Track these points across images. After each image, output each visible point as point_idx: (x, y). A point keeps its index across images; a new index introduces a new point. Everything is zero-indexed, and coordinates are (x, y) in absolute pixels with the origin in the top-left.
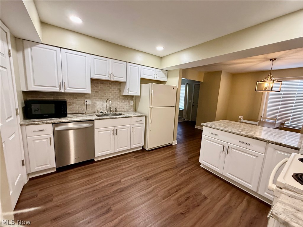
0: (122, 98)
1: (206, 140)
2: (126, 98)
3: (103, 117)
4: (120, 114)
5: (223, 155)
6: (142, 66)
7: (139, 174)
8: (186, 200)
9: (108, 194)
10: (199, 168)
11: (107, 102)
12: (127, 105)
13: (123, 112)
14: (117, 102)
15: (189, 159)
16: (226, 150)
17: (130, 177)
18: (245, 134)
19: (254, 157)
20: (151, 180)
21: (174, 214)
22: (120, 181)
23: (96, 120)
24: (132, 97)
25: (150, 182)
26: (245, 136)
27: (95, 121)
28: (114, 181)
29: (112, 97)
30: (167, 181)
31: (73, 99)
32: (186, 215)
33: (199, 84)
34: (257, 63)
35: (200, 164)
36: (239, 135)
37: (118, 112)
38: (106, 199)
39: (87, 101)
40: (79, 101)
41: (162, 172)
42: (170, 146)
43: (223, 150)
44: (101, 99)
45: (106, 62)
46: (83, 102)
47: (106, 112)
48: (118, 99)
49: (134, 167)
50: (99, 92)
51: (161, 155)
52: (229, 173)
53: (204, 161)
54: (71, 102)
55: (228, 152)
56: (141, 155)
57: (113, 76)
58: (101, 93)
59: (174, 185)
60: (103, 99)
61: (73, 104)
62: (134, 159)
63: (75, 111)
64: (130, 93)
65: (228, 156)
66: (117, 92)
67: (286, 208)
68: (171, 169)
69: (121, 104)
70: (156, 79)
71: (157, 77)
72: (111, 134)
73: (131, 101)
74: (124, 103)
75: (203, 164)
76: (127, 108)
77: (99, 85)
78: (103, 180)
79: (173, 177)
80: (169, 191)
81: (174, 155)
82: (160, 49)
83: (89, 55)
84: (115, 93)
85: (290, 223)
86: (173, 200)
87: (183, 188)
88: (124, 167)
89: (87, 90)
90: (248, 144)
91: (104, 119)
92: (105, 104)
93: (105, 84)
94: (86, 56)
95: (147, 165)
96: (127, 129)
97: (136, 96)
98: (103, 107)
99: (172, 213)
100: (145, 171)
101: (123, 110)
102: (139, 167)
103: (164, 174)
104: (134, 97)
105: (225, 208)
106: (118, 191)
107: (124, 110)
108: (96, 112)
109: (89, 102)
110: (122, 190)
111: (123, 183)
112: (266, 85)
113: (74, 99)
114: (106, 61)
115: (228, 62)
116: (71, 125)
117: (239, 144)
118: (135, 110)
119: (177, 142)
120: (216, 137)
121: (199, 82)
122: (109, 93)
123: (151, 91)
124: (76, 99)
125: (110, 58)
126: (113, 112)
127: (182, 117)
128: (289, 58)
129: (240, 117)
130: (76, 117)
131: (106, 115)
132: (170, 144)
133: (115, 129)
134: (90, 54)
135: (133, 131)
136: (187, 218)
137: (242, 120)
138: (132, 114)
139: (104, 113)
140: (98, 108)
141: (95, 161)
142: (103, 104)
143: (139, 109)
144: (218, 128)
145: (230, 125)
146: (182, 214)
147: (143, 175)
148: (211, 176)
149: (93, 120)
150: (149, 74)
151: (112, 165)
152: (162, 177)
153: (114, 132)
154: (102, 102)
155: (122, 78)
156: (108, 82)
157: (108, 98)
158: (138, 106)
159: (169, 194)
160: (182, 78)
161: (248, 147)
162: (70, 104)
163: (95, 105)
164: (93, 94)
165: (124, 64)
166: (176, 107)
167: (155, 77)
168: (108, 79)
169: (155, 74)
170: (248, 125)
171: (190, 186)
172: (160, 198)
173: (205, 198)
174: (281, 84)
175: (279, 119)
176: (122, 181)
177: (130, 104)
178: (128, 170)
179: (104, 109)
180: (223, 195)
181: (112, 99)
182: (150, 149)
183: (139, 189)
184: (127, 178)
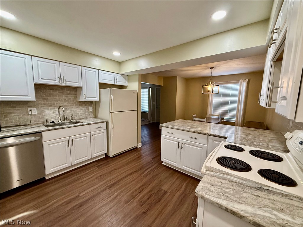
0: (79, 104)
1: (165, 139)
2: (84, 104)
3: (54, 128)
4: (77, 122)
5: (179, 150)
6: (99, 70)
7: (101, 183)
8: (148, 199)
9: (63, 214)
10: (162, 166)
11: (59, 110)
12: (85, 111)
13: (81, 119)
14: (72, 109)
15: (153, 159)
16: (181, 146)
17: (90, 189)
18: (193, 130)
19: (201, 149)
20: (114, 187)
21: (136, 216)
22: (78, 196)
23: (44, 131)
24: (91, 103)
25: (113, 189)
26: (193, 132)
27: (43, 133)
28: (71, 197)
29: (66, 104)
30: (130, 184)
31: (10, 109)
32: (148, 213)
33: (159, 87)
34: (201, 70)
35: (162, 162)
36: (189, 131)
37: (75, 120)
38: (60, 220)
39: (31, 110)
40: (20, 110)
41: (126, 177)
42: (135, 149)
43: (179, 147)
44: (51, 106)
45: (55, 66)
46: (25, 112)
47: (59, 122)
48: (73, 105)
49: (96, 176)
50: (48, 98)
51: (126, 160)
52: (185, 166)
53: (165, 158)
54: (7, 113)
55: (182, 147)
56: (104, 163)
57: (65, 81)
58: (50, 100)
59: (137, 187)
60: (54, 107)
61: (11, 115)
62: (96, 169)
63: (14, 123)
64: (88, 99)
65: (182, 151)
66: (72, 97)
67: (204, 185)
68: (135, 171)
69: (77, 111)
70: (116, 84)
71: (117, 82)
72: (65, 146)
73: (90, 107)
74: (81, 109)
75: (165, 162)
76: (86, 115)
77: (48, 91)
78: (57, 199)
79: (137, 179)
80: (132, 194)
81: (139, 157)
82: (116, 54)
83: (30, 56)
84: (70, 99)
85: (204, 196)
86: (136, 202)
87: (146, 188)
88: (84, 179)
89: (31, 97)
90: (196, 139)
91: (55, 129)
92: (57, 112)
93: (55, 89)
94: (26, 58)
95: (110, 173)
96: (85, 138)
97: (95, 101)
98: (55, 116)
99: (135, 215)
100: (108, 179)
101: (80, 117)
102: (102, 176)
103: (127, 178)
104: (94, 103)
105: (181, 197)
106: (76, 207)
107: (82, 118)
108: (46, 122)
109: (35, 111)
110: (81, 205)
111: (82, 197)
112: (209, 88)
113: (12, 109)
114: (54, 64)
115: (181, 69)
116: (10, 141)
117: (189, 139)
118: (96, 117)
119: (142, 144)
120: (172, 136)
121: (160, 86)
122: (62, 99)
123: (111, 96)
124: (15, 109)
125: (60, 61)
126: (69, 120)
127: (148, 120)
128: (222, 67)
129: (194, 116)
130: (16, 130)
131: (58, 124)
132: (135, 147)
133: (71, 139)
134: (32, 56)
135: (93, 139)
136: (148, 216)
137: (195, 119)
138: (92, 121)
139: (57, 122)
140: (47, 117)
141: (47, 179)
142: (55, 112)
143: (100, 115)
144: (173, 127)
145: (183, 124)
146: (145, 213)
147: (106, 184)
148: (171, 171)
149: (41, 132)
150: (108, 79)
151: (69, 180)
152: (126, 182)
153: (70, 143)
154: (53, 110)
155: (77, 83)
156: (59, 87)
157: (61, 105)
158: (98, 112)
159: (133, 197)
160: (142, 82)
161: (196, 141)
162: (5, 115)
163: (43, 113)
164: (40, 102)
165: (77, 68)
166: (138, 110)
167: (114, 82)
168: (58, 84)
169: (114, 79)
170: (197, 122)
171: (152, 185)
172: (122, 203)
173: (166, 192)
174: (218, 87)
175: (222, 115)
176: (80, 195)
177: (89, 110)
178: (88, 182)
179: (56, 118)
180: (180, 186)
181: (66, 106)
182: (114, 155)
183: (101, 200)
184: (87, 191)
